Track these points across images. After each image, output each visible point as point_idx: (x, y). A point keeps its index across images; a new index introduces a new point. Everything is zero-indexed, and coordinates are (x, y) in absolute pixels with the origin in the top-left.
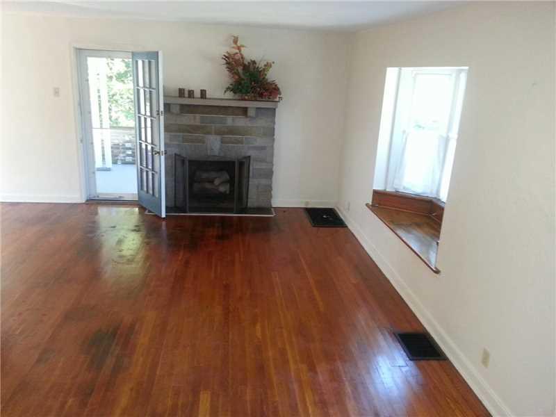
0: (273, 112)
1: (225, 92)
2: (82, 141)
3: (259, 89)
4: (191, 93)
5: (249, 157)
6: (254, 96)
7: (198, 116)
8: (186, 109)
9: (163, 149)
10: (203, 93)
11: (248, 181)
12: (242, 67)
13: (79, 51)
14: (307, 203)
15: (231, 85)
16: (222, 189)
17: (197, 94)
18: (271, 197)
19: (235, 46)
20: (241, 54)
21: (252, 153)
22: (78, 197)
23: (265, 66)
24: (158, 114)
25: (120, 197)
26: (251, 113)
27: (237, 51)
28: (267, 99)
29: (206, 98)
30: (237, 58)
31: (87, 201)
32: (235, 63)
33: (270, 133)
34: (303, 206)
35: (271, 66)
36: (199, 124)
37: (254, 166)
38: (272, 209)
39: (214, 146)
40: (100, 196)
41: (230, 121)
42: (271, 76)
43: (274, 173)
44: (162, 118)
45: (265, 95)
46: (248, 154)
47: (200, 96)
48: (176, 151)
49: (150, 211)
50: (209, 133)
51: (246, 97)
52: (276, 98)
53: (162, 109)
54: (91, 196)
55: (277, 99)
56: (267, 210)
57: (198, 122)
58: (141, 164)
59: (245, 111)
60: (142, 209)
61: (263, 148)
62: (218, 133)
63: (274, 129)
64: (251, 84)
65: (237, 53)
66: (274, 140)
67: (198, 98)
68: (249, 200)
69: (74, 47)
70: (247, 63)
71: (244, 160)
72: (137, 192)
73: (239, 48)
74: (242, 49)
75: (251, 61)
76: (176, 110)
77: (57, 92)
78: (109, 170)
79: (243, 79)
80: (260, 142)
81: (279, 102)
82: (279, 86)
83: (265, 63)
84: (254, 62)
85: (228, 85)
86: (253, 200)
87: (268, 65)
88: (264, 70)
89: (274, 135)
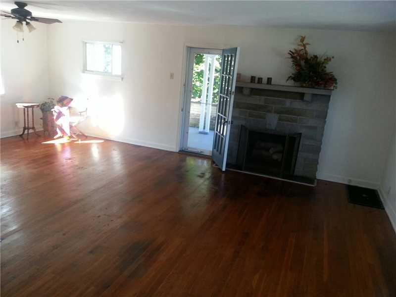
0: (328, 97)
1: (287, 80)
2: (182, 110)
3: (315, 78)
4: (260, 80)
5: (301, 134)
6: (312, 84)
7: (263, 98)
8: (254, 92)
9: (230, 119)
10: (269, 80)
11: (297, 154)
12: (304, 61)
13: (190, 49)
14: (350, 181)
15: (293, 74)
16: (275, 157)
17: (265, 81)
18: (317, 170)
19: (301, 43)
20: (306, 51)
21: (303, 131)
22: (174, 147)
23: (325, 60)
24: (231, 94)
25: (202, 152)
26: (307, 98)
27: (303, 48)
28: (322, 88)
29: (271, 84)
30: (302, 53)
31: (180, 151)
32: (300, 57)
33: (323, 116)
34: (346, 183)
35: (330, 60)
36: (263, 104)
37: (304, 142)
38: (316, 180)
39: (272, 121)
40: (189, 149)
41: (288, 103)
42: (330, 68)
43: (322, 150)
44: (233, 96)
45: (321, 84)
46: (300, 132)
47: (266, 83)
48: (243, 123)
49: (217, 165)
50: (269, 111)
51: (304, 85)
52: (331, 86)
53: (234, 90)
54: (183, 149)
55: (332, 88)
56: (311, 180)
57: (262, 103)
58: (217, 130)
59: (302, 96)
60: (213, 162)
61: (315, 128)
62: (277, 112)
63: (327, 113)
64: (309, 74)
65: (302, 49)
66: (325, 122)
67: (265, 84)
68: (296, 170)
69: (186, 46)
70: (309, 58)
71: (295, 136)
72: (212, 150)
73: (304, 46)
74: (307, 46)
75: (314, 56)
76: (246, 92)
77: (172, 76)
78: (206, 134)
79: (303, 70)
80: (312, 122)
81: (333, 90)
82: (336, 77)
83: (326, 58)
84: (316, 57)
85: (291, 75)
86: (299, 170)
87: (328, 60)
88: (323, 63)
89: (326, 118)
